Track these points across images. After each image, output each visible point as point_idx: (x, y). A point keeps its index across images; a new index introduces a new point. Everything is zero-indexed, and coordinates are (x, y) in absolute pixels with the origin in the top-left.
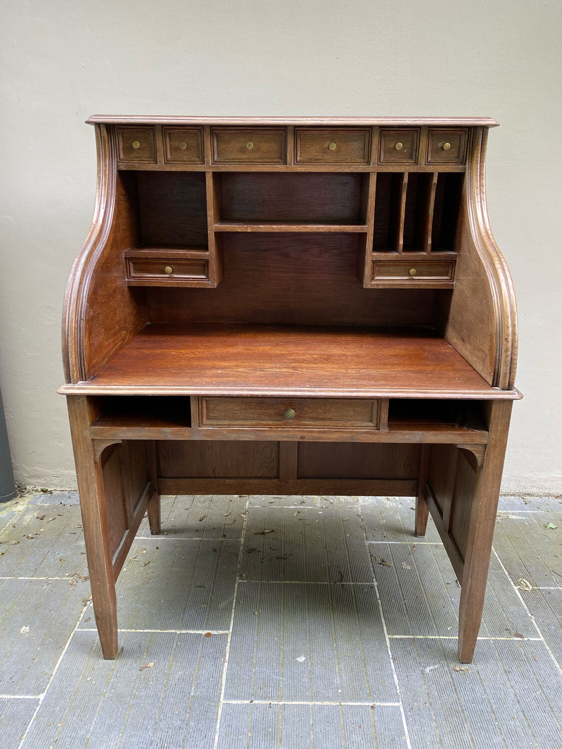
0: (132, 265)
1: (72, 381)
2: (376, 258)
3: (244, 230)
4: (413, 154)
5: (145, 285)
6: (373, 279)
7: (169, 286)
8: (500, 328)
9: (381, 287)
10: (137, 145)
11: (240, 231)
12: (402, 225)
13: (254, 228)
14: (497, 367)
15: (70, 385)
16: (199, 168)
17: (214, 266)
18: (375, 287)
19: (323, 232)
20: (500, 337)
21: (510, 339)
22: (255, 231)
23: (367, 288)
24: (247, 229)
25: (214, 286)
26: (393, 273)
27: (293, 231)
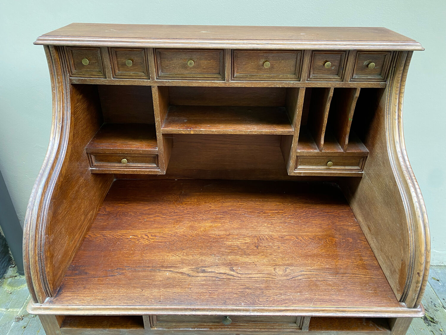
0: (93, 157)
1: (39, 301)
2: (300, 154)
3: (188, 133)
4: (340, 72)
5: (105, 173)
6: (296, 168)
7: (126, 173)
8: (413, 261)
9: (302, 175)
10: (85, 62)
11: (184, 133)
12: (324, 129)
13: (196, 131)
14: (406, 291)
15: (37, 305)
16: (145, 82)
17: (163, 159)
18: (298, 175)
19: (256, 135)
20: (412, 268)
21: (422, 274)
22: (197, 133)
23: (290, 175)
24: (190, 132)
25: (164, 173)
26: (313, 163)
27: (230, 133)
